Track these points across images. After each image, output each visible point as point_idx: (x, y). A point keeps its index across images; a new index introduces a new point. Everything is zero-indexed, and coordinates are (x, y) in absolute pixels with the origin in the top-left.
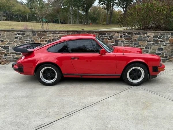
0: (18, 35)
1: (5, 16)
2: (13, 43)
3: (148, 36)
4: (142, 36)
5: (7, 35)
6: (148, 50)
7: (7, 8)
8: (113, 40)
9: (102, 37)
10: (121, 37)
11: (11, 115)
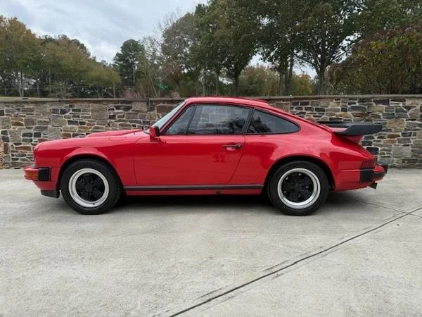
0: (116, 111)
1: (70, 91)
2: (104, 127)
3: (409, 108)
4: (393, 108)
5: (93, 111)
6: (409, 139)
7: (76, 74)
8: (324, 116)
9: (299, 111)
10: (344, 110)
11: (132, 269)
